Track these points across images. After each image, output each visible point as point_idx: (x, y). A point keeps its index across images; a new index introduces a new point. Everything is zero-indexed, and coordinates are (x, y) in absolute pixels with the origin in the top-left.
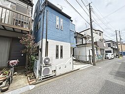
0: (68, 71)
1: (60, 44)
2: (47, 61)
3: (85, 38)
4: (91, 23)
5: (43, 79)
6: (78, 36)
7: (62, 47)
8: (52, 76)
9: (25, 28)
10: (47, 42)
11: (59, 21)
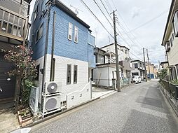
0: (85, 101)
1: (73, 62)
2: (53, 87)
3: (108, 56)
4: (115, 36)
5: (45, 116)
6: (99, 52)
7: (76, 67)
8: (61, 111)
9: (16, 35)
10: (53, 60)
11: (72, 29)
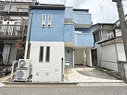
2: (22, 63)
5: (15, 81)
8: (24, 81)
